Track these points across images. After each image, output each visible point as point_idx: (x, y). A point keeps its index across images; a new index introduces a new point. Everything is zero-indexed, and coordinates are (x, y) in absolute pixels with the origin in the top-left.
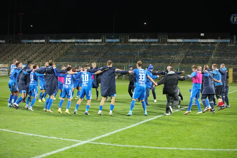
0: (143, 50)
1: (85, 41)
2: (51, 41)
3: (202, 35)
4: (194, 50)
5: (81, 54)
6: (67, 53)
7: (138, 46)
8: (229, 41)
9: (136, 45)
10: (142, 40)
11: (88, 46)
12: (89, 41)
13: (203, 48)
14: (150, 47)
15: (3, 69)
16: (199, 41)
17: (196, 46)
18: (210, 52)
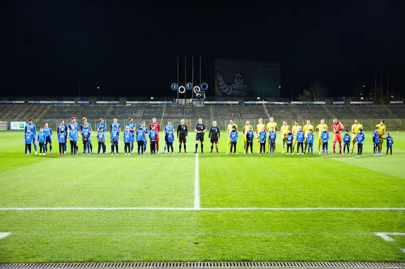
0: (111, 110)
1: (61, 102)
2: (29, 102)
3: (152, 98)
4: (149, 109)
5: (62, 113)
6: (50, 112)
7: (106, 106)
8: (171, 102)
9: (104, 106)
10: (107, 102)
11: (66, 107)
12: (64, 102)
13: (155, 108)
14: (115, 107)
15: (2, 125)
16: (150, 102)
17: (149, 106)
18: (161, 111)
